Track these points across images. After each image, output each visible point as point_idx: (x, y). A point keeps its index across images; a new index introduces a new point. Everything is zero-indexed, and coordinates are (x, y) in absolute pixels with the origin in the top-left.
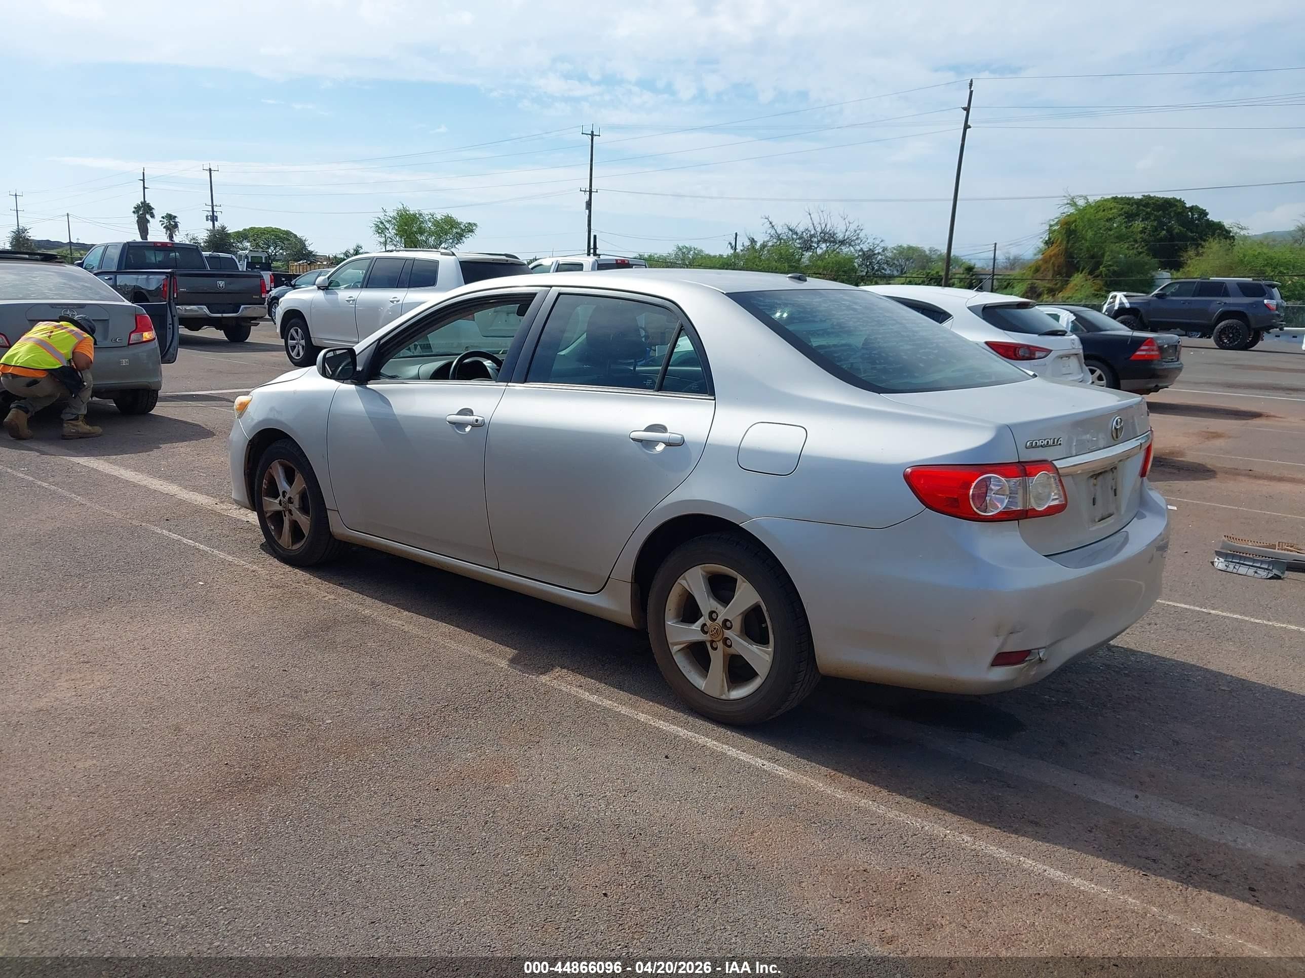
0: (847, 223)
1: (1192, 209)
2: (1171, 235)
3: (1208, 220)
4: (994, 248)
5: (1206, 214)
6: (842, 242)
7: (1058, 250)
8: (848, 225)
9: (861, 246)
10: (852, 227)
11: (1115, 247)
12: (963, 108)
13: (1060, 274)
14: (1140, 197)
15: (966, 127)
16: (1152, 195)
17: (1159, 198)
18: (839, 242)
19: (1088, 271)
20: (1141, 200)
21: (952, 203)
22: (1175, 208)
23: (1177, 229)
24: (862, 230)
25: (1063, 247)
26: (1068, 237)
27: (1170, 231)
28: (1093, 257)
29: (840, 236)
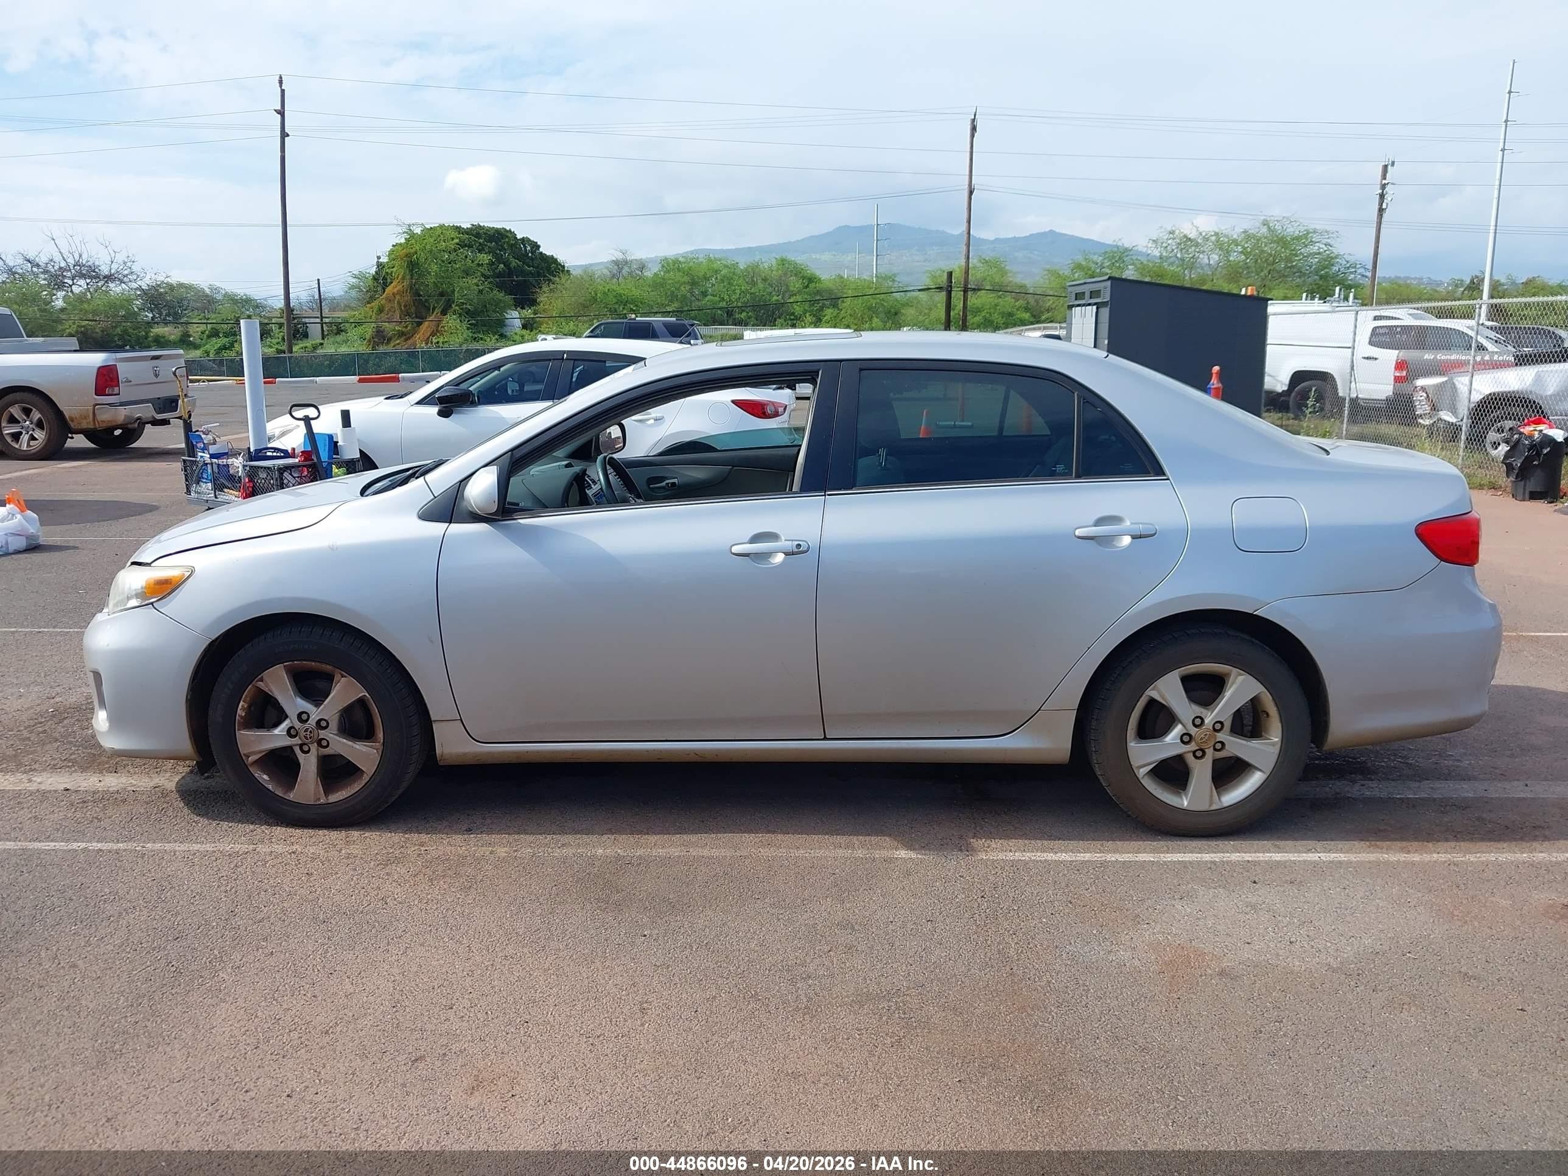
0: (111, 252)
1: (524, 240)
2: (509, 269)
3: (541, 253)
4: (317, 286)
5: (538, 247)
6: (109, 278)
7: (401, 286)
8: (113, 255)
9: (139, 283)
10: (120, 258)
11: (463, 283)
12: (275, 110)
13: (408, 314)
14: (469, 226)
15: (284, 135)
16: (482, 224)
17: (490, 228)
18: (105, 277)
19: (440, 310)
20: (471, 229)
21: (280, 229)
22: (507, 240)
23: (514, 263)
24: (133, 262)
25: (406, 283)
26: (411, 271)
27: (507, 264)
28: (442, 294)
29: (105, 270)
